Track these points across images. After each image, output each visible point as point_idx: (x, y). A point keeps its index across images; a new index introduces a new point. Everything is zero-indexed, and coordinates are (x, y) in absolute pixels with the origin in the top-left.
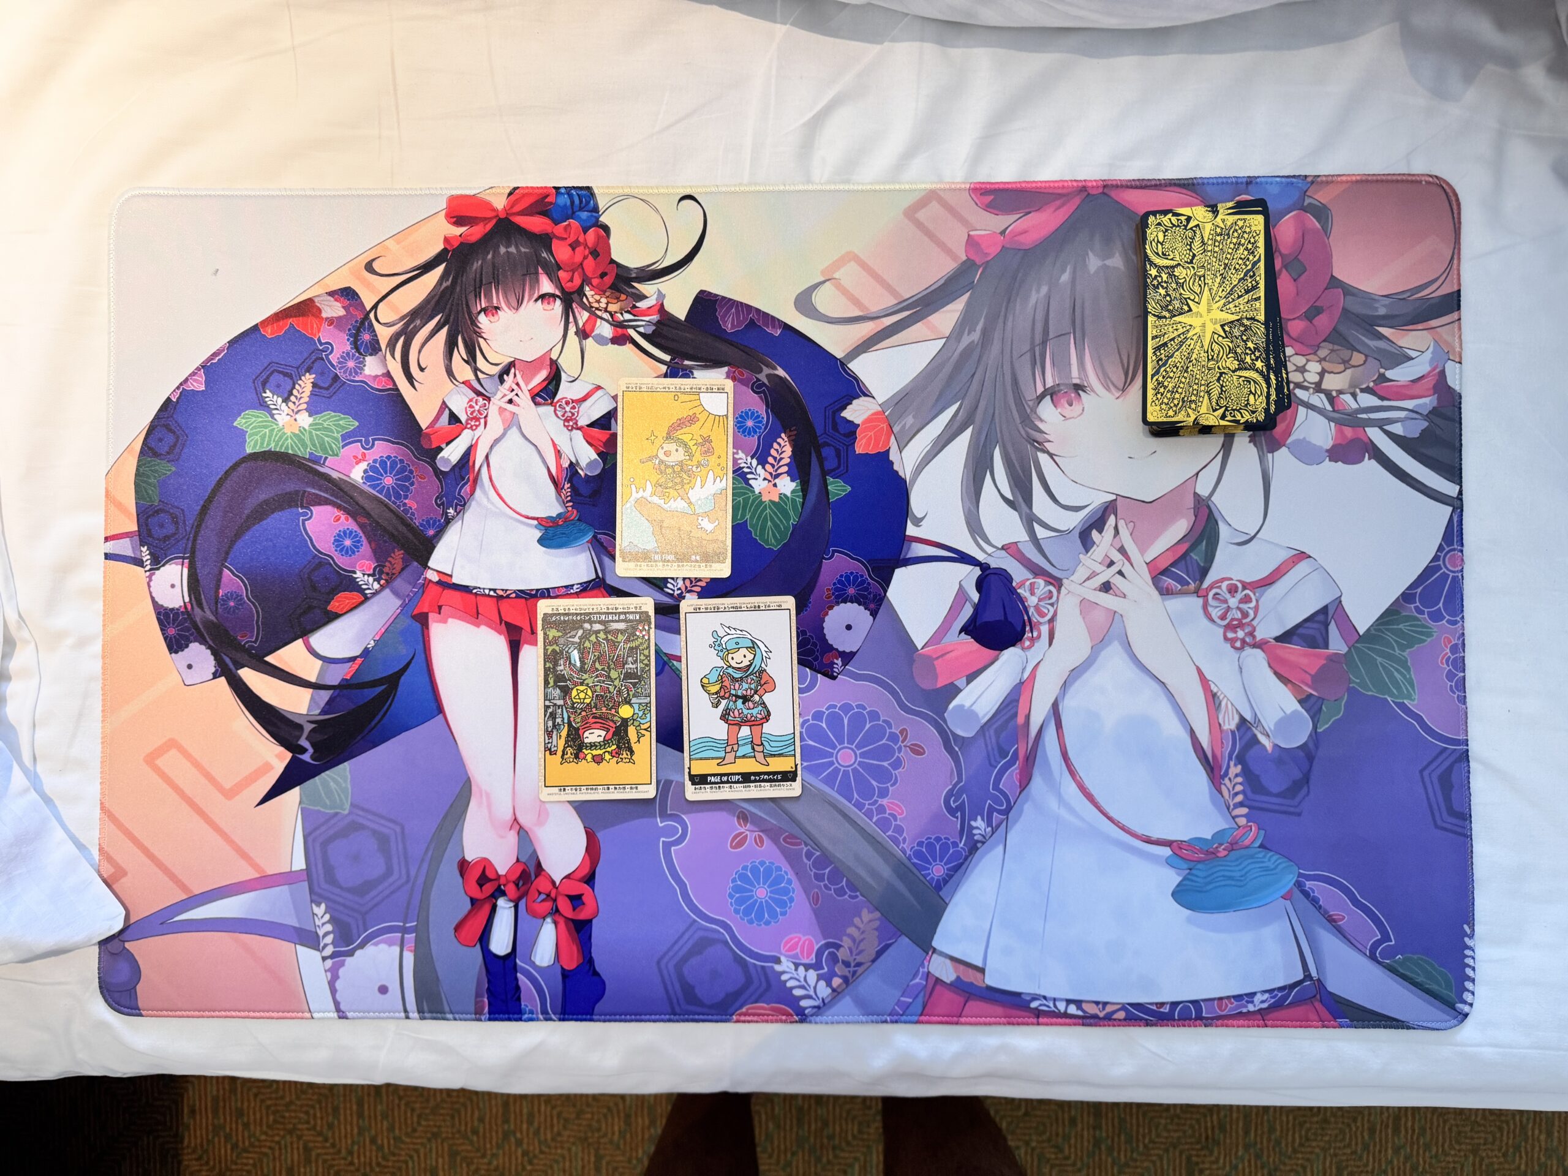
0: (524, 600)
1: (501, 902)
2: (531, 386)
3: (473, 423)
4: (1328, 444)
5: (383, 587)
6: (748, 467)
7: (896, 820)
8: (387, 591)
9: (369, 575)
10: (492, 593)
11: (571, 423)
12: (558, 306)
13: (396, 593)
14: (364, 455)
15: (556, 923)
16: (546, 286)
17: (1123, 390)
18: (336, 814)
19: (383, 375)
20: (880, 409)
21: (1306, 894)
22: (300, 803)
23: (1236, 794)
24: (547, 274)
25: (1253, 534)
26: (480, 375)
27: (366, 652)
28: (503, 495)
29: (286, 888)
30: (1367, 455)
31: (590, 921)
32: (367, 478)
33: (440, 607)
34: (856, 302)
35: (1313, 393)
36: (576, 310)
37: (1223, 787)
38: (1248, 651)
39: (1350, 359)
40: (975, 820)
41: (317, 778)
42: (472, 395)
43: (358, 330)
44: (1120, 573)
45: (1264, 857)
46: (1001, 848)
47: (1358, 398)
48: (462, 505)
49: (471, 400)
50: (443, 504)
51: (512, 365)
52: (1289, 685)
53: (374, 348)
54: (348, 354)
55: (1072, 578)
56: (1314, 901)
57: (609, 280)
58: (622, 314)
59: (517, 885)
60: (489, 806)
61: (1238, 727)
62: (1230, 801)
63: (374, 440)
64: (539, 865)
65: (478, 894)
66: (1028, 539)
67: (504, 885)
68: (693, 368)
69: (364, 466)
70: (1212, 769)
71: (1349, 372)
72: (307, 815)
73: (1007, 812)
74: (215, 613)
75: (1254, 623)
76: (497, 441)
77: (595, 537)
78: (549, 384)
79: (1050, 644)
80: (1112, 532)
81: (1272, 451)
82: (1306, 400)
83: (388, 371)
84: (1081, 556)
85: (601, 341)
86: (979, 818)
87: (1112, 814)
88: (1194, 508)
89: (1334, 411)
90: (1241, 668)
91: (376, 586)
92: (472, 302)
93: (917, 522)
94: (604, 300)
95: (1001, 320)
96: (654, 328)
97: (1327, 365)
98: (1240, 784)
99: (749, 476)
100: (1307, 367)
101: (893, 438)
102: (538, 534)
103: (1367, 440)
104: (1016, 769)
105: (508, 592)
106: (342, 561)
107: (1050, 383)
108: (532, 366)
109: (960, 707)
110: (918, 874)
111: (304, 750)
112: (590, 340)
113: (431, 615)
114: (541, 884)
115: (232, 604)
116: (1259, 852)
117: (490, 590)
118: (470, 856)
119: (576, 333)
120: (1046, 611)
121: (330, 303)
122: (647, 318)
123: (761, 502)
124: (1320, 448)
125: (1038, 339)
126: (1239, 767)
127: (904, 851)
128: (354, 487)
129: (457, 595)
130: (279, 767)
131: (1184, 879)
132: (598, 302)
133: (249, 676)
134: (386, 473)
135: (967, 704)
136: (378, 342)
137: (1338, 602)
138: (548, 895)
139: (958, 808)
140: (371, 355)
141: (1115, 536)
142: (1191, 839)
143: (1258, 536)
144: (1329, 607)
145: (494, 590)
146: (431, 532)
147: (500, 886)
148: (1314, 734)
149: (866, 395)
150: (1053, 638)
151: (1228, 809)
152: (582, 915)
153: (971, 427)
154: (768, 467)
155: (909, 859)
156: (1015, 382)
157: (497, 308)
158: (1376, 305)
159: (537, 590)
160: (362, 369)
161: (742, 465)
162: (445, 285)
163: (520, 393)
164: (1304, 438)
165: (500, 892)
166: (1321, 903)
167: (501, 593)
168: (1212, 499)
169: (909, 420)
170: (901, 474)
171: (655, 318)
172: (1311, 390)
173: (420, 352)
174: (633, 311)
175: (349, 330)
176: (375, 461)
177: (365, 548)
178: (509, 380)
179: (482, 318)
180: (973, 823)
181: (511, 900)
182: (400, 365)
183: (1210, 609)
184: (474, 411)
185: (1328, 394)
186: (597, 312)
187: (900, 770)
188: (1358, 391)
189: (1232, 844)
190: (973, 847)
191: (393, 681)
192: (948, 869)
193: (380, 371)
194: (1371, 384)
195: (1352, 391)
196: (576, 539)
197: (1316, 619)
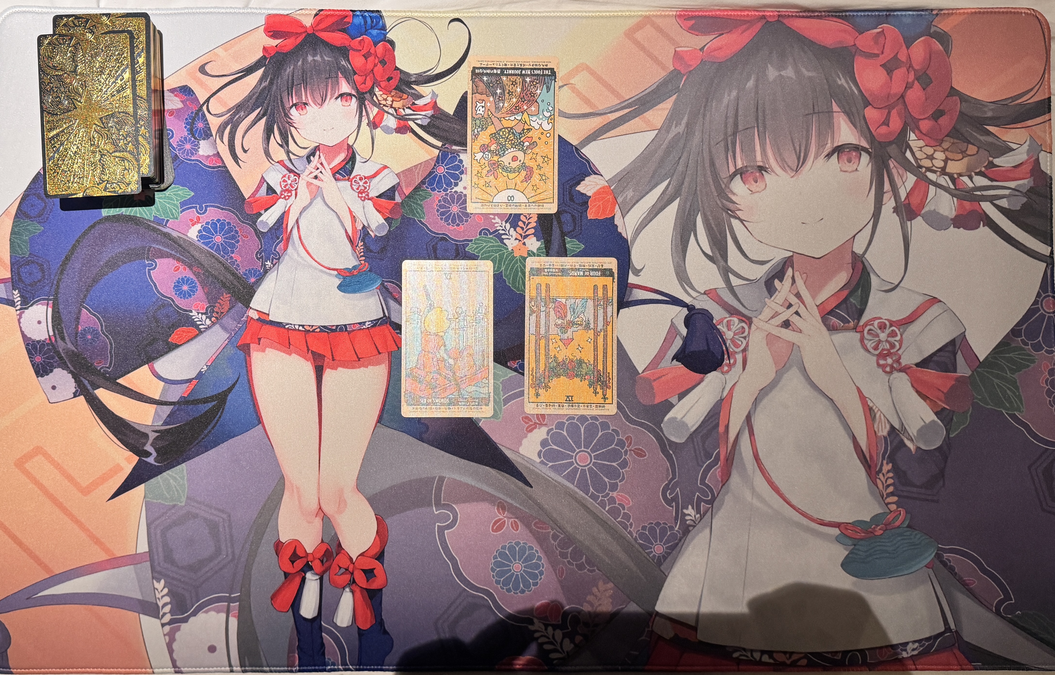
0: (326, 334)
1: (309, 575)
2: (331, 166)
3: (286, 194)
4: (953, 214)
5: (213, 324)
6: (503, 230)
7: (624, 509)
8: (217, 327)
9: (202, 314)
10: (301, 328)
11: (364, 195)
12: (354, 103)
13: (224, 328)
14: (199, 218)
15: (353, 592)
16: (345, 87)
17: (797, 171)
18: (174, 506)
19: (214, 155)
20: (607, 184)
21: (944, 564)
22: (145, 497)
23: (888, 486)
24: (345, 77)
25: (896, 284)
26: (292, 156)
27: (200, 375)
28: (310, 251)
29: (132, 566)
30: (982, 222)
31: (381, 590)
32: (201, 237)
33: (260, 339)
34: (587, 101)
35: (940, 176)
36: (368, 106)
37: (878, 480)
38: (896, 374)
39: (967, 150)
40: (687, 508)
41: (159, 477)
42: (286, 172)
43: (194, 119)
44: (797, 313)
45: (911, 535)
46: (708, 531)
47: (974, 180)
48: (277, 258)
49: (284, 176)
50: (262, 257)
51: (317, 148)
52: (928, 401)
53: (207, 134)
54: (185, 138)
55: (760, 317)
56: (951, 570)
57: (394, 83)
58: (404, 109)
59: (322, 561)
60: (299, 498)
61: (889, 433)
62: (884, 492)
63: (206, 207)
64: (339, 545)
65: (291, 570)
66: (725, 286)
67: (311, 562)
68: (459, 152)
69: (198, 227)
70: (869, 467)
71: (966, 160)
72: (149, 506)
73: (711, 502)
74: (76, 344)
75: (900, 352)
76: (305, 209)
77: (382, 284)
78: (347, 163)
79: (744, 369)
80: (790, 280)
81: (911, 220)
82: (935, 180)
83: (218, 153)
84: (766, 300)
85: (387, 130)
86: (690, 507)
87: (794, 502)
88: (852, 263)
89: (956, 189)
90: (890, 388)
91: (208, 322)
92: (285, 100)
93: (637, 272)
94: (390, 99)
95: (700, 116)
96: (429, 120)
97: (950, 155)
98: (891, 478)
99: (503, 237)
100: (935, 156)
101: (617, 206)
102: (338, 282)
103: (981, 211)
104: (718, 468)
105: (314, 328)
106: (181, 303)
107: (740, 164)
108: (332, 150)
109: (673, 419)
110: (643, 552)
111: (148, 454)
112: (379, 129)
113: (252, 346)
114: (341, 560)
115: (89, 337)
116: (907, 531)
117: (300, 325)
118: (284, 538)
119: (368, 125)
120: (740, 343)
121: (171, 98)
122: (423, 113)
123: (514, 257)
124: (947, 217)
125: (730, 130)
126: (891, 465)
127: (630, 533)
128: (191, 244)
129: (273, 329)
130: (128, 469)
131: (851, 552)
132: (386, 100)
133: (102, 394)
134: (216, 233)
135: (679, 417)
136: (209, 129)
137: (963, 336)
138: (347, 570)
139: (673, 499)
140: (204, 139)
141: (792, 285)
142: (855, 522)
143: (901, 285)
144: (956, 340)
145: (303, 326)
146: (252, 280)
147: (308, 562)
148: (947, 439)
149: (596, 174)
150: (746, 364)
151: (883, 498)
152: (374, 586)
153: (678, 199)
154: (518, 229)
155: (636, 539)
156: (712, 164)
157: (305, 104)
158: (986, 109)
159: (337, 326)
160: (197, 151)
161: (498, 228)
162: (264, 85)
163: (323, 171)
164: (935, 210)
165: (308, 567)
166: (956, 570)
167: (308, 328)
168: (865, 256)
169: (630, 194)
170: (624, 235)
171: (430, 113)
172: (938, 173)
173: (243, 137)
174: (413, 107)
175: (186, 119)
176: (207, 223)
177: (200, 292)
178: (315, 160)
179: (293, 111)
180: (685, 511)
181: (317, 574)
182: (227, 147)
183: (866, 342)
184: (287, 185)
185: (951, 176)
186: (384, 107)
187: (627, 469)
188: (973, 174)
189: (886, 525)
190: (686, 530)
191: (222, 398)
192: (667, 548)
193: (211, 152)
194: (983, 169)
195: (968, 173)
196: (367, 286)
197: (947, 349)
